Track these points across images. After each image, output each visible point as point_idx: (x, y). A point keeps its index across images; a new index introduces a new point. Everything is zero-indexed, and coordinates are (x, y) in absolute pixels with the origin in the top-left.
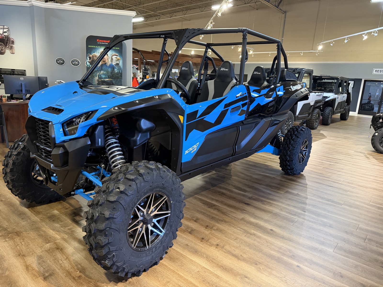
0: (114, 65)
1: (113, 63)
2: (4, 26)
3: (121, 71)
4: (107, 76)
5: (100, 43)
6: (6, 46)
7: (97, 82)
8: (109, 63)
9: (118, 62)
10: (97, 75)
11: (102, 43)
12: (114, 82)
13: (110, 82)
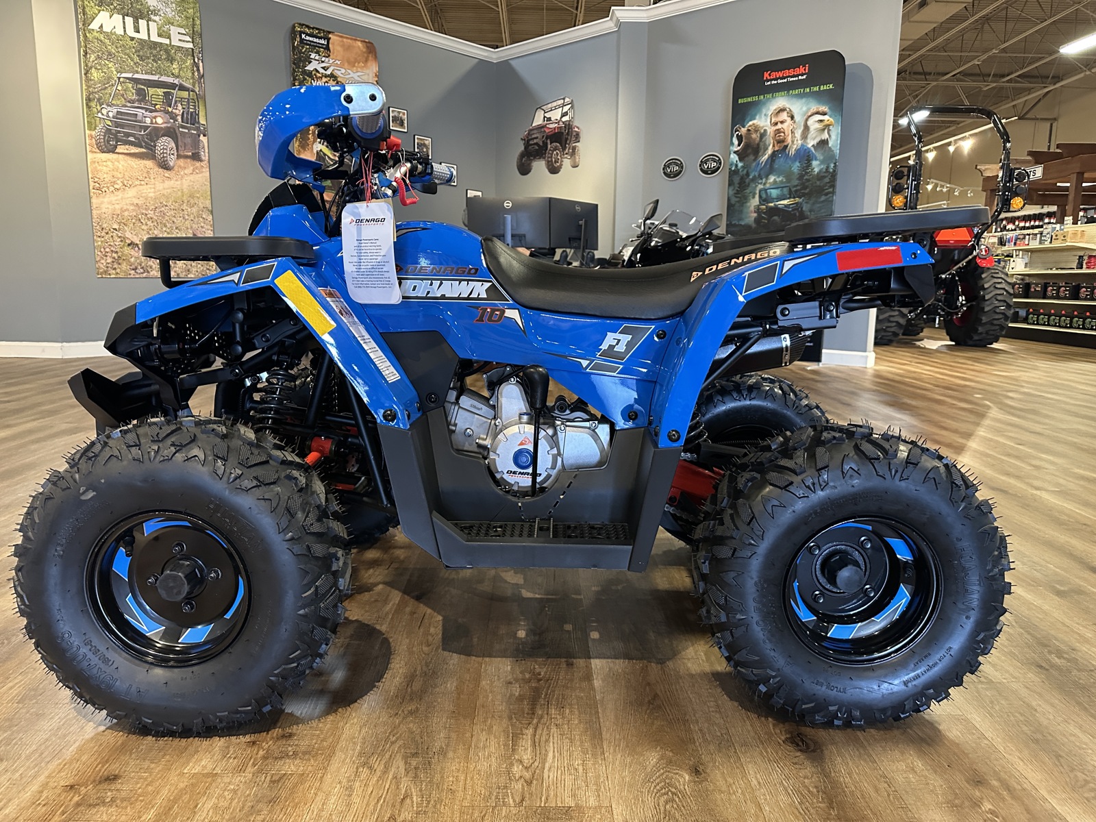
0: (812, 149)
1: (808, 141)
2: (564, 99)
3: (832, 165)
4: (786, 191)
5: (773, 82)
6: (564, 149)
7: (755, 215)
8: (795, 143)
9: (825, 136)
10: (757, 192)
11: (780, 81)
12: (805, 208)
13: (795, 209)
